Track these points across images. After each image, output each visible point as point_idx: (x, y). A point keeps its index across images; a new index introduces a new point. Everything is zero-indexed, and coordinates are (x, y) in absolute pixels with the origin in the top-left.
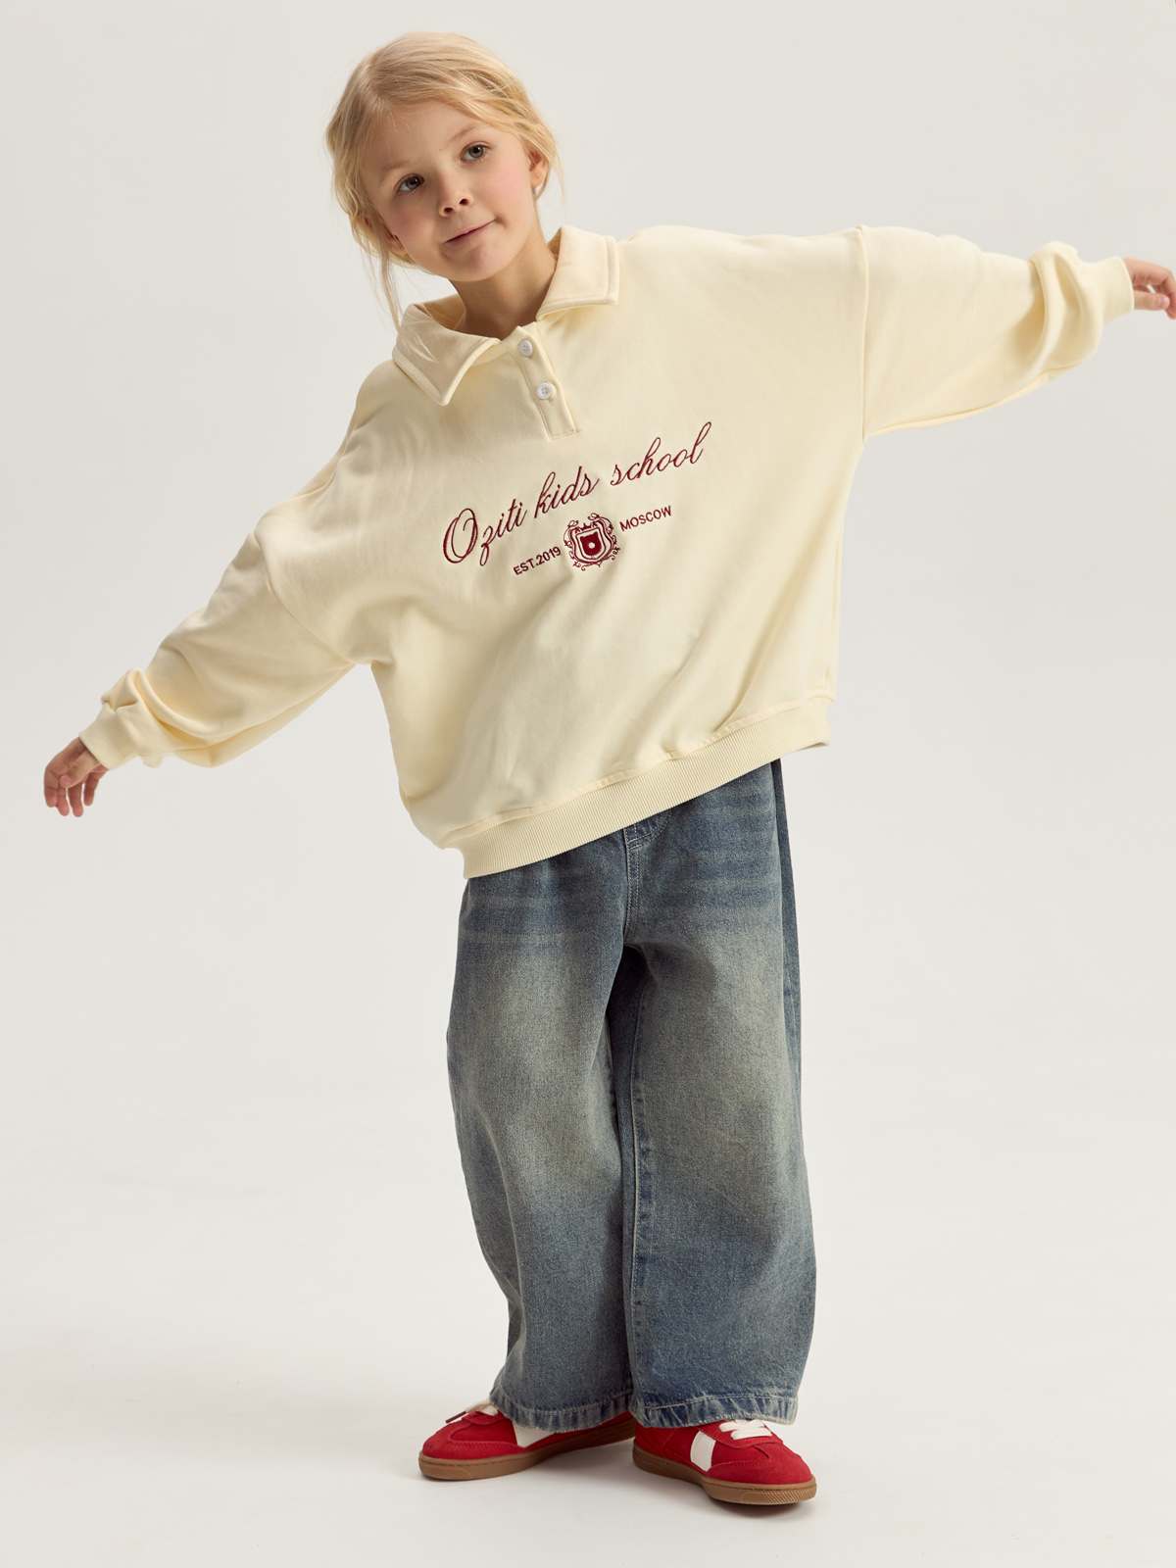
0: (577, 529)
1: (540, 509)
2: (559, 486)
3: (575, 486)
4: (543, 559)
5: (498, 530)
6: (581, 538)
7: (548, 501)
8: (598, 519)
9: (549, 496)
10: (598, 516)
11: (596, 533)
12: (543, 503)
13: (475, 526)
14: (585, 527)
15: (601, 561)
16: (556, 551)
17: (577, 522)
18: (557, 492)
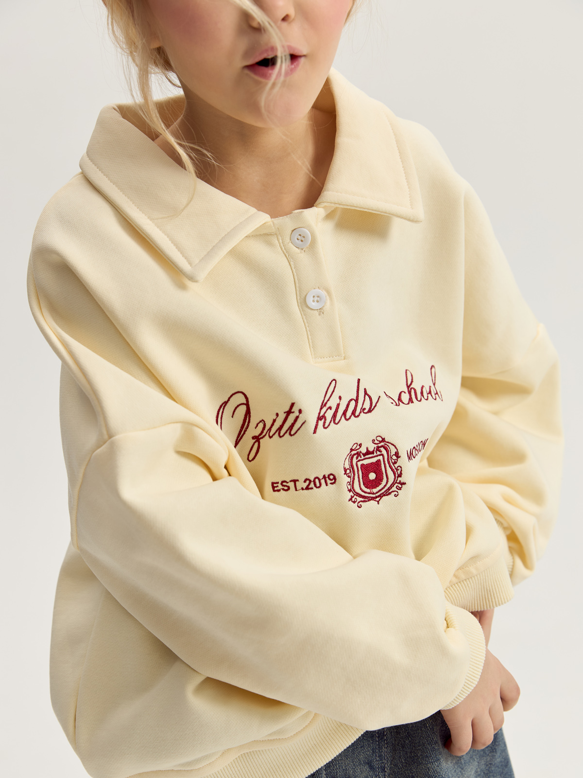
0: (358, 454)
1: (321, 423)
2: (340, 398)
3: (357, 401)
4: (312, 485)
5: (270, 429)
6: (362, 465)
7: (329, 415)
8: (382, 444)
9: (330, 408)
10: (383, 440)
11: (379, 461)
12: (324, 417)
13: (248, 412)
14: (368, 452)
15: (381, 496)
16: (332, 479)
17: (360, 445)
18: (338, 405)
